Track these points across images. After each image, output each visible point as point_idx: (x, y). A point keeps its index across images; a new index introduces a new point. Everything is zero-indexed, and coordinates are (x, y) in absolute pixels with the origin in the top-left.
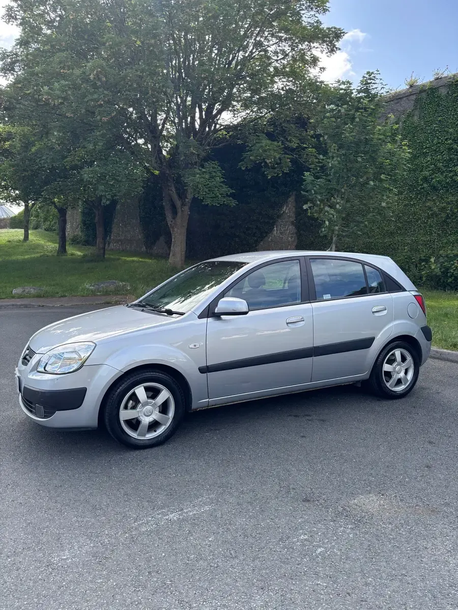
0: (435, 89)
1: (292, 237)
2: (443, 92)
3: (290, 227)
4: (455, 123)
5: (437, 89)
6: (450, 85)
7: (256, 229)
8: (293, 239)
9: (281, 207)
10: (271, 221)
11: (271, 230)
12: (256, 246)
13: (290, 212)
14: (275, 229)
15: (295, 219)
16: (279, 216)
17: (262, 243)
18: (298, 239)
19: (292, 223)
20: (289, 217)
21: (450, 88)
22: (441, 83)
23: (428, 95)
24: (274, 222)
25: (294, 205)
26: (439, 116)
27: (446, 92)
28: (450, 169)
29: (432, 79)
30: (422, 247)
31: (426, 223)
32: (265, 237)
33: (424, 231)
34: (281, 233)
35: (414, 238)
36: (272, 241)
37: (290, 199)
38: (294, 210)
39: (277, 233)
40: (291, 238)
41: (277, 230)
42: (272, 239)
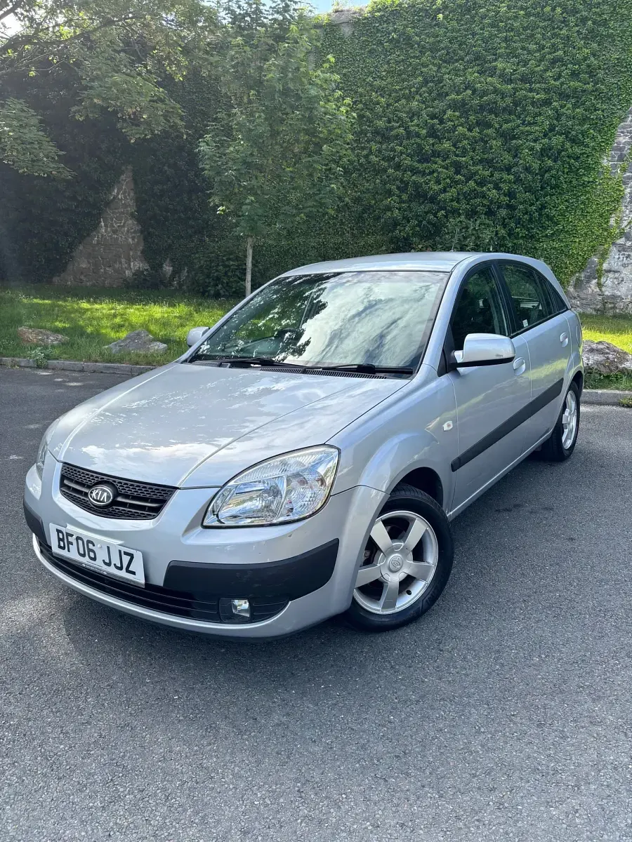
0: (335, 26)
1: (133, 238)
2: (347, 31)
3: (130, 222)
4: (364, 80)
5: (338, 25)
6: (356, 23)
7: (68, 223)
8: (136, 240)
9: (110, 187)
10: (95, 212)
11: (96, 226)
12: (71, 252)
13: (125, 197)
14: (103, 224)
15: (135, 209)
16: (108, 204)
17: (81, 247)
18: (145, 239)
19: (132, 215)
20: (125, 206)
21: (355, 27)
22: (343, 18)
23: (327, 34)
24: (100, 214)
25: (132, 187)
26: (343, 68)
27: (350, 33)
28: (363, 145)
29: (331, 11)
30: (332, 252)
31: (336, 219)
32: (85, 237)
33: (333, 230)
34: (115, 232)
35: (321, 240)
36: (98, 243)
37: (123, 177)
38: (132, 194)
39: (106, 231)
40: (133, 240)
41: (106, 226)
42: (98, 241)
